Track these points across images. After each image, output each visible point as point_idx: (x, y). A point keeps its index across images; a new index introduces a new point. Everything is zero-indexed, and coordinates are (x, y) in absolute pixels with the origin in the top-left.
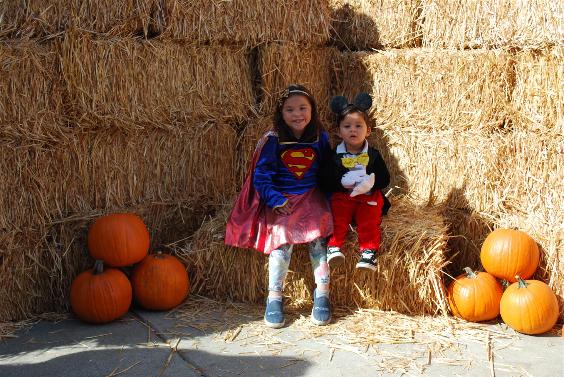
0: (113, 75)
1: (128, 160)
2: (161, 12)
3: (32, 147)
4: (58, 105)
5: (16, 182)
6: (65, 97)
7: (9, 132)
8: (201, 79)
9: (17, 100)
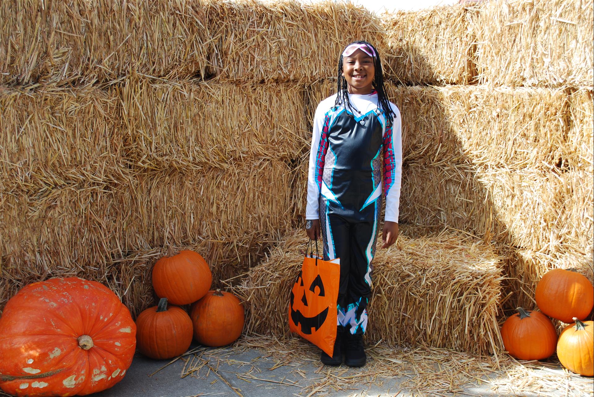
0: (171, 118)
1: (185, 199)
2: (217, 55)
3: (94, 189)
4: (119, 148)
5: (79, 223)
6: (125, 140)
7: (73, 176)
8: (256, 117)
9: (80, 144)
